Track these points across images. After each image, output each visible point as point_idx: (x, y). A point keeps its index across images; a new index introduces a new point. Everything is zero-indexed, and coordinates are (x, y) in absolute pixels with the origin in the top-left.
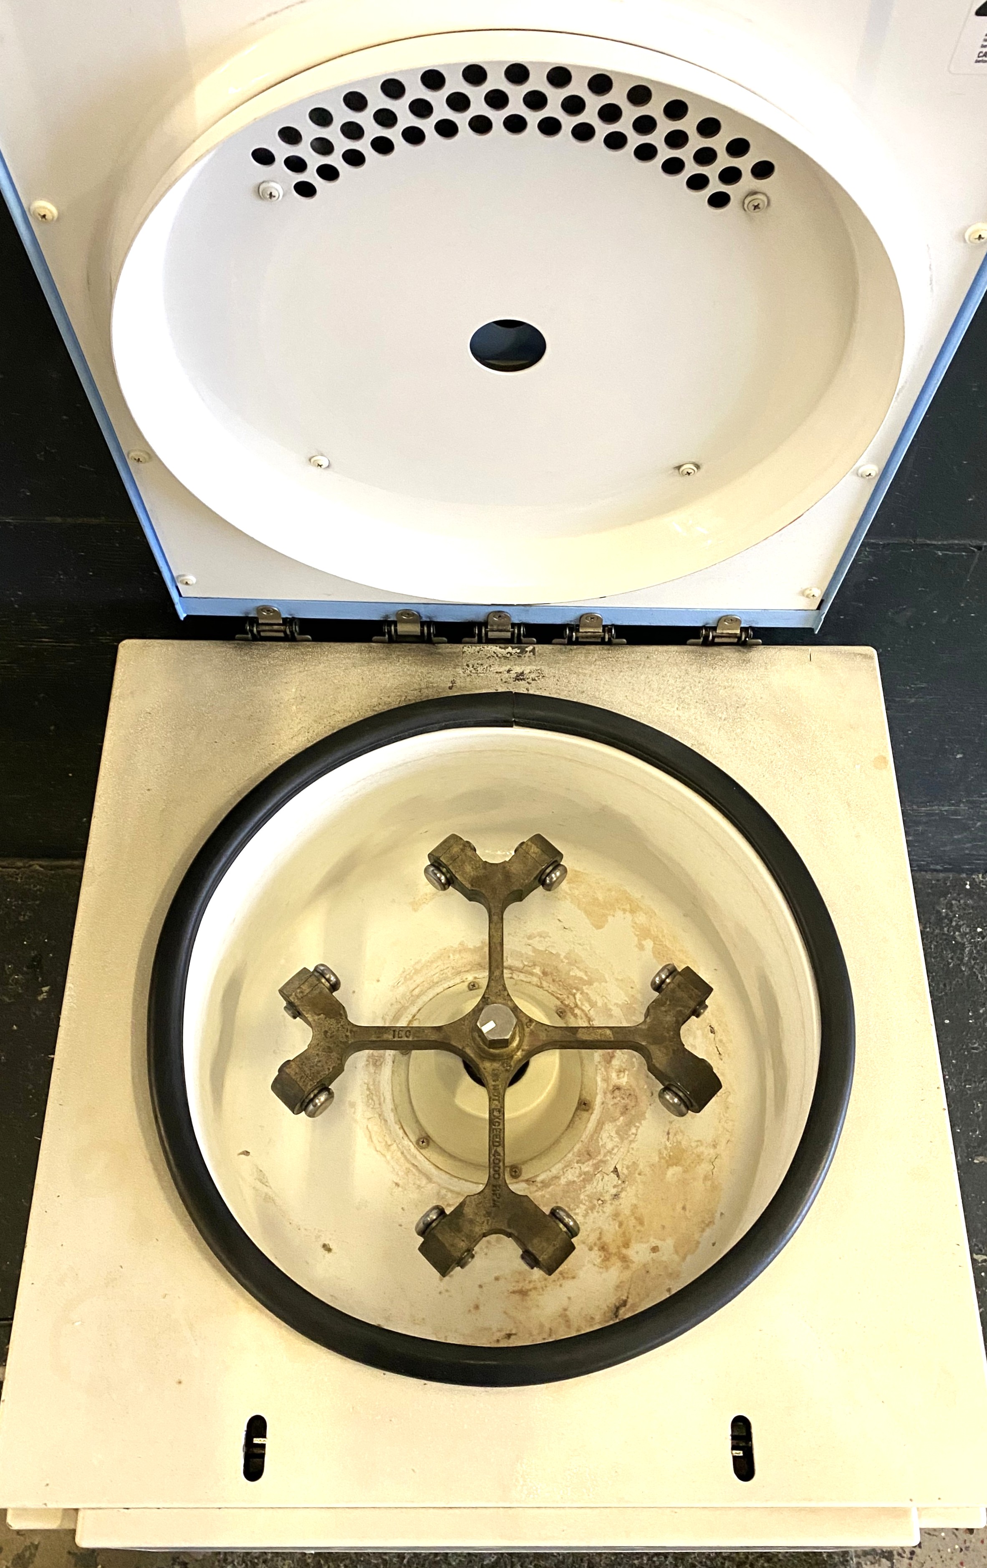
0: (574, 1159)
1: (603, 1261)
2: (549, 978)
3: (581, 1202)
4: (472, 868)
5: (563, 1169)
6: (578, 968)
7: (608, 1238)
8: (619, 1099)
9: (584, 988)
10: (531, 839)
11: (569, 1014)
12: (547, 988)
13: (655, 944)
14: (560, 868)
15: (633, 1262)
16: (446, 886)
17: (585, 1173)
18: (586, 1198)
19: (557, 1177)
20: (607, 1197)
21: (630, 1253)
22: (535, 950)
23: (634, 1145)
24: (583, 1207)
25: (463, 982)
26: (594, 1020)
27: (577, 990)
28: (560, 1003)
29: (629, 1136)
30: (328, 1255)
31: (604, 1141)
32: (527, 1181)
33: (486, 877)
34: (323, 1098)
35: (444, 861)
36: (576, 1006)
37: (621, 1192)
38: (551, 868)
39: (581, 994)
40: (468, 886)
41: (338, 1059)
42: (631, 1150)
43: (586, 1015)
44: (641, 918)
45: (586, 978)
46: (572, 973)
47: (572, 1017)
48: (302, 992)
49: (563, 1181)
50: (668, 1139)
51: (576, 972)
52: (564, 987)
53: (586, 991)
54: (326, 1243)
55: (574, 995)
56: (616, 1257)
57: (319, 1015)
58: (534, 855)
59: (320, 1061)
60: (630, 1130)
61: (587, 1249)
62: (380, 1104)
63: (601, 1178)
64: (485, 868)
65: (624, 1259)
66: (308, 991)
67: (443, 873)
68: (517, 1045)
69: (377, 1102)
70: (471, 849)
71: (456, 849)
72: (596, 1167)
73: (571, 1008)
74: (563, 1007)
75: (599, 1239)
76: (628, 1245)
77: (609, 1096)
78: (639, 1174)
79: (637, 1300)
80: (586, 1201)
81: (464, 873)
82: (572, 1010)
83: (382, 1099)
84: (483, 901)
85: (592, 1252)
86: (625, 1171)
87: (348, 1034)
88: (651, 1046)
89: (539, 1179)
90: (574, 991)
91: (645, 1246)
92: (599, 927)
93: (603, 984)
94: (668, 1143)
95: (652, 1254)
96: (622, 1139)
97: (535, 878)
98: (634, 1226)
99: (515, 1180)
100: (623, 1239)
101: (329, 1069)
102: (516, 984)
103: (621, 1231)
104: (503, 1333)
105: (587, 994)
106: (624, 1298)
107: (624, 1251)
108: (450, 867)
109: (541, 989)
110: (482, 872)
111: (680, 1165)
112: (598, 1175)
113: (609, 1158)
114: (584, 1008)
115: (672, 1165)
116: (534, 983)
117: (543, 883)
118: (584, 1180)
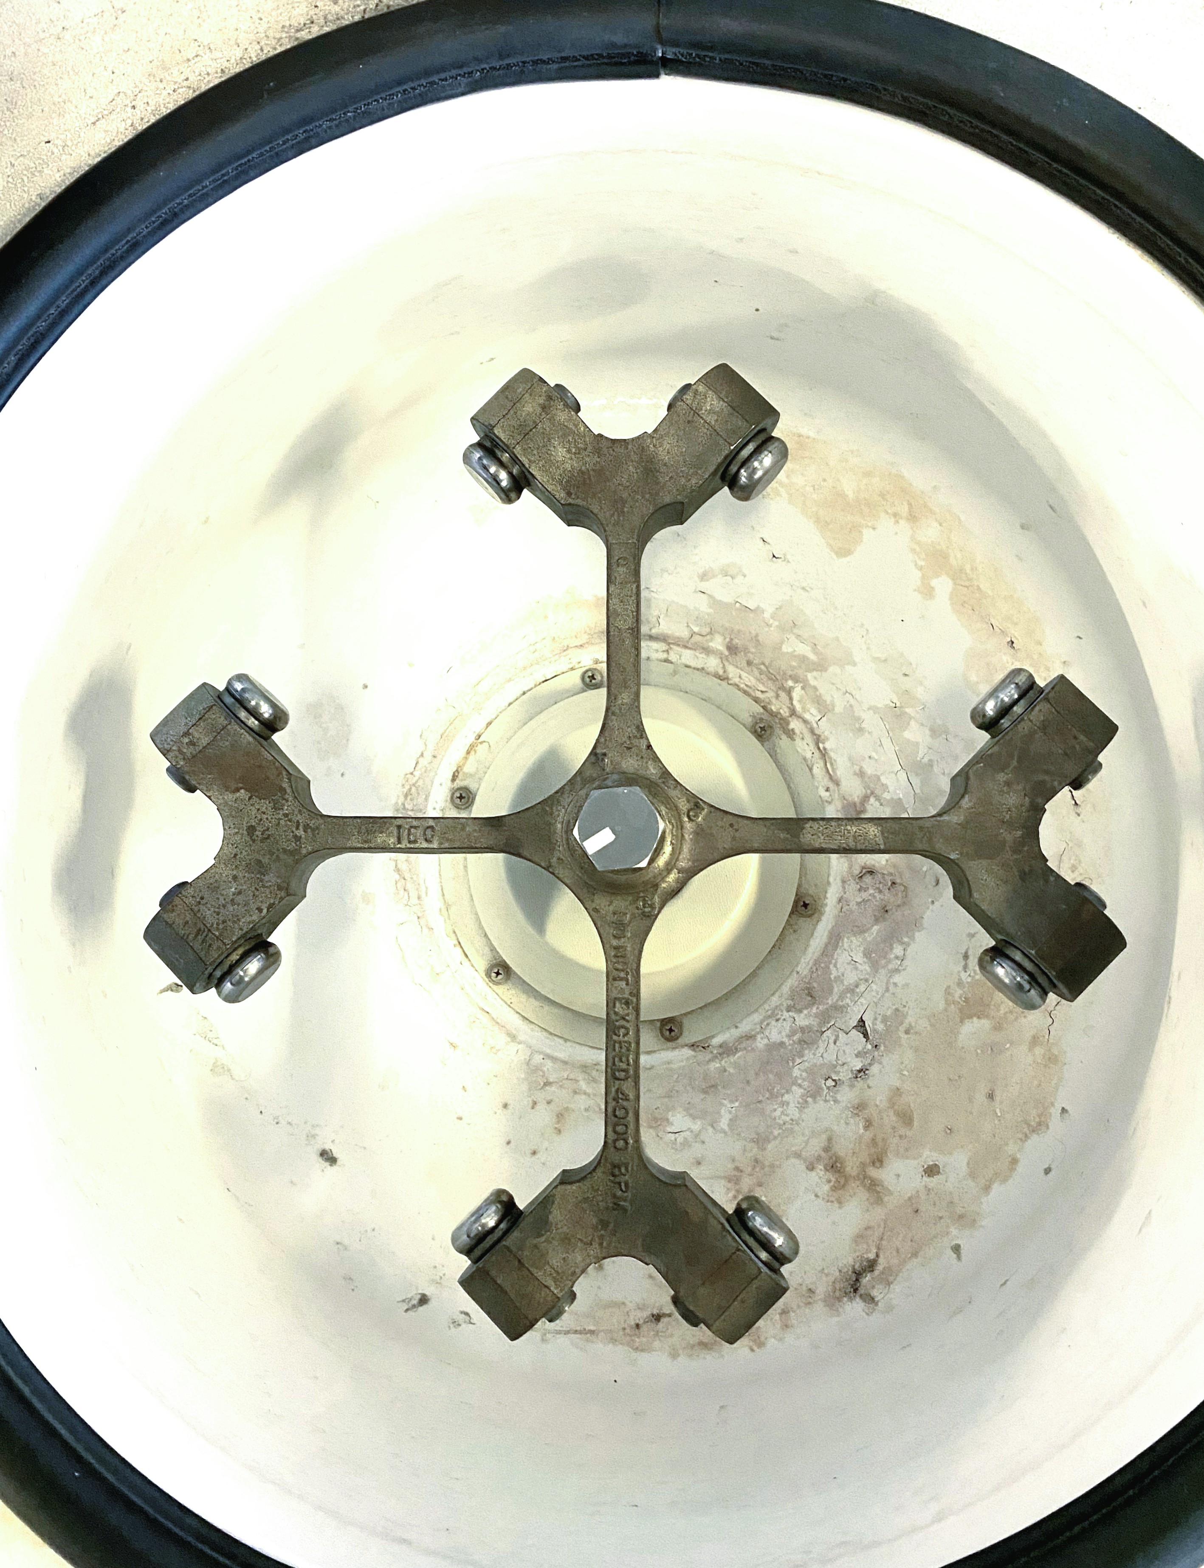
0: (781, 1004)
1: (834, 1189)
2: (741, 659)
3: (794, 1083)
4: (569, 451)
5: (761, 1022)
6: (798, 636)
7: (842, 1148)
8: (871, 891)
9: (810, 676)
10: (706, 378)
11: (778, 731)
12: (737, 680)
13: (955, 584)
14: (772, 446)
15: (891, 1193)
16: (513, 495)
17: (802, 1029)
18: (804, 1074)
19: (750, 1037)
20: (844, 1075)
21: (885, 1175)
22: (714, 602)
23: (897, 979)
24: (797, 1091)
25: (572, 669)
26: (827, 739)
27: (796, 680)
28: (762, 710)
29: (889, 961)
30: (331, 1171)
31: (841, 970)
32: (693, 1046)
33: (600, 472)
34: (253, 966)
35: (502, 436)
36: (793, 713)
37: (870, 1064)
38: (751, 447)
39: (803, 688)
40: (561, 495)
41: (280, 888)
42: (891, 988)
43: (812, 731)
44: (930, 532)
45: (812, 657)
46: (785, 648)
47: (784, 737)
48: (192, 743)
49: (760, 1043)
50: (965, 968)
51: (794, 647)
52: (772, 679)
53: (812, 682)
54: (327, 1147)
55: (789, 692)
56: (858, 1183)
57: (237, 790)
58: (711, 419)
59: (240, 893)
60: (892, 949)
61: (803, 1167)
62: (419, 898)
63: (833, 1038)
64: (598, 451)
65: (874, 1188)
66: (205, 741)
67: (502, 464)
68: (668, 864)
69: (414, 895)
70: (566, 405)
71: (530, 407)
72: (825, 1017)
73: (782, 719)
74: (765, 716)
75: (827, 1149)
76: (881, 1161)
77: (853, 886)
78: (907, 1032)
79: (895, 1261)
80: (804, 1080)
81: (549, 463)
82: (784, 722)
83: (423, 889)
84: (595, 527)
85: (814, 1174)
86: (880, 1027)
87: (301, 832)
88: (971, 863)
89: (716, 1041)
90: (790, 683)
91: (914, 1163)
92: (843, 552)
93: (849, 668)
94: (964, 976)
95: (925, 1179)
96: (875, 966)
97: (714, 473)
98: (894, 1128)
99: (670, 1044)
100: (873, 1150)
101: (260, 910)
102: (675, 673)
103: (869, 1135)
104: (647, 1313)
105: (815, 688)
106: (872, 1256)
107: (873, 1172)
108: (518, 450)
109: (724, 683)
110: (591, 461)
111: (987, 1017)
112: (828, 1033)
113: (848, 1001)
114: (807, 716)
115: (970, 1017)
116: (711, 670)
117: (732, 482)
118: (801, 1041)
